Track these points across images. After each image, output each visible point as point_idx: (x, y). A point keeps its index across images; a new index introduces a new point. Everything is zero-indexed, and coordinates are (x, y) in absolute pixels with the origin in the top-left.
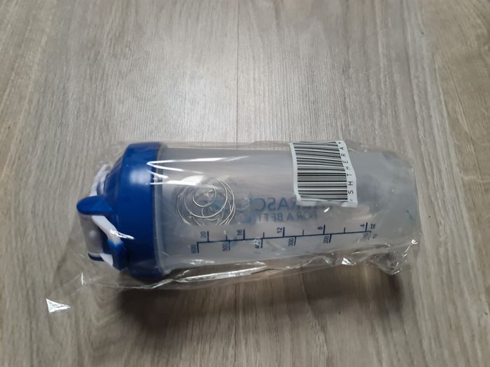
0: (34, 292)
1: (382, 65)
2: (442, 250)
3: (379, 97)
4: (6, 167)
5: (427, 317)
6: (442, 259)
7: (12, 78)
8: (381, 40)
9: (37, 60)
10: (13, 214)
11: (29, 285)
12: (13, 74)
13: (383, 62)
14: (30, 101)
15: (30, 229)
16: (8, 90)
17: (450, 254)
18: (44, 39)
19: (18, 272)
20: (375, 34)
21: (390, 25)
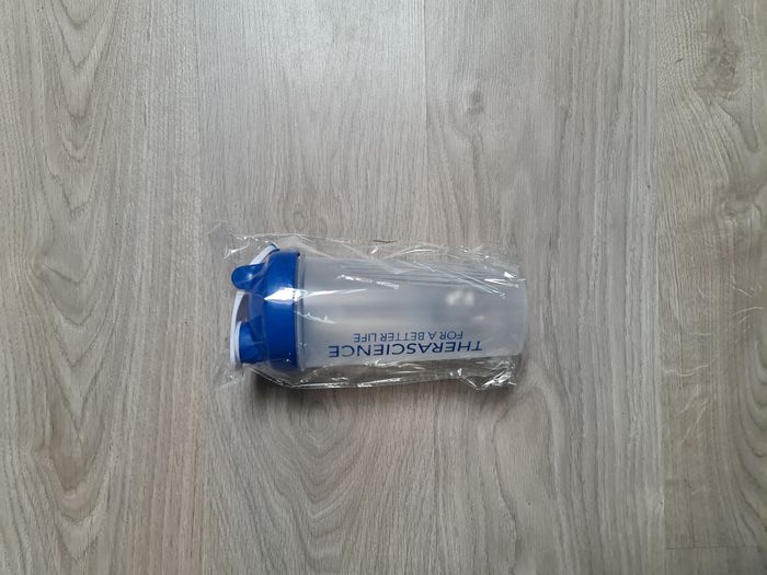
0: (251, 491)
1: (595, 234)
2: (630, 446)
3: (588, 275)
4: (194, 369)
5: (607, 507)
6: (629, 455)
7: (173, 258)
8: (598, 196)
9: (196, 233)
10: (214, 419)
11: (245, 485)
12: (173, 254)
13: (597, 229)
14: (202, 289)
15: (234, 433)
16: (172, 275)
17: (637, 449)
18: (198, 203)
19: (232, 474)
20: (592, 189)
21: (611, 175)
